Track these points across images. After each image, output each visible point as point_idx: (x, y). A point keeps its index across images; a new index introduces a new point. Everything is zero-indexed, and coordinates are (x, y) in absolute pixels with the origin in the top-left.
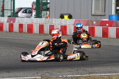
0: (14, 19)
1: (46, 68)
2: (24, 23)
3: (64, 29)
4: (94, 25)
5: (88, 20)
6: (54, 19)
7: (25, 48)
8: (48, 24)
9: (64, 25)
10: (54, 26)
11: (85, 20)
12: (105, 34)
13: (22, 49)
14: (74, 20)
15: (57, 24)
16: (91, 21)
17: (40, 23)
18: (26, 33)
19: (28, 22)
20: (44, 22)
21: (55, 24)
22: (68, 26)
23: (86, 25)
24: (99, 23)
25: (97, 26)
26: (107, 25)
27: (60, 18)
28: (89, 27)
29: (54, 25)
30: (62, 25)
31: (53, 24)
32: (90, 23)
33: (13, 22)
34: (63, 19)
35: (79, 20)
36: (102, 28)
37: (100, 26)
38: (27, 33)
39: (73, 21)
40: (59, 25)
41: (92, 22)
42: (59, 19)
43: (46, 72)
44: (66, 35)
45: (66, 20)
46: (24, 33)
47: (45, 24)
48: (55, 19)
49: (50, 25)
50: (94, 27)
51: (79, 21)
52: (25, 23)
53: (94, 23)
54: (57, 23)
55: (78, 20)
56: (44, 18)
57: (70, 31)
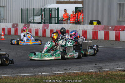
0: (47, 26)
3: (85, 33)
4: (110, 30)
12: (117, 37)
16: (107, 26)
17: (68, 28)
23: (103, 30)
25: (112, 30)
26: (120, 29)
33: (47, 28)
36: (115, 32)
50: (109, 32)
51: (98, 26)
53: (110, 28)
54: (80, 29)
57: (90, 35)
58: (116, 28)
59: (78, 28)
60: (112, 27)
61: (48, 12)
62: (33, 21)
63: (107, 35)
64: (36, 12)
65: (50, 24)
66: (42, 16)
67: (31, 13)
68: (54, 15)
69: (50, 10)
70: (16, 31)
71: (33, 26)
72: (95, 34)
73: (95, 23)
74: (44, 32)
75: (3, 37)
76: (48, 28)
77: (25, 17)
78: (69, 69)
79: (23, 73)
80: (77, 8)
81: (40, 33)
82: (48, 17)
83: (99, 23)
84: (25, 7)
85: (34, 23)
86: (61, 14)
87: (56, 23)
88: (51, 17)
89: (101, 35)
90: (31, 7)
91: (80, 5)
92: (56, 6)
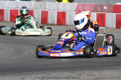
1: (37, 71)
2: (5, 8)
3: (62, 16)
4: (105, 11)
5: (95, 5)
6: (48, 3)
7: (6, 43)
8: (39, 9)
9: (62, 11)
10: (47, 12)
11: (92, 4)
13: (2, 44)
14: (77, 4)
15: (53, 10)
17: (29, 7)
18: (8, 22)
19: (11, 7)
20: (33, 7)
21: (50, 10)
22: (67, 12)
24: (112, 9)
25: (109, 12)
27: (57, 2)
28: (97, 14)
29: (48, 10)
30: (59, 11)
31: (46, 10)
32: (99, 9)
34: (61, 3)
35: (84, 3)
36: (116, 15)
37: (112, 12)
38: (10, 21)
39: (74, 5)
40: (55, 10)
41: (102, 6)
42: (55, 3)
43: (36, 77)
44: (65, 25)
45: (65, 4)
46: (6, 22)
47: (35, 9)
48: (50, 3)
49: (42, 11)
50: (105, 14)
51: (83, 5)
52: (8, 8)
54: (52, 8)
55: (82, 3)
56: (33, 1)
59: (47, 8)
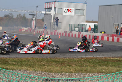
16: (108, 34)
23: (106, 36)
26: (114, 36)
57: (100, 38)
58: (112, 36)
60: (111, 35)
61: (81, 26)
62: (74, 30)
63: (108, 38)
64: (76, 26)
65: (82, 32)
66: (79, 28)
67: (73, 26)
68: (84, 28)
69: (83, 25)
70: (66, 34)
71: (74, 33)
72: (102, 38)
73: (103, 33)
74: (79, 35)
75: (59, 37)
76: (81, 34)
77: (70, 28)
78: (87, 55)
79: (65, 56)
80: (95, 25)
81: (77, 36)
82: (81, 28)
83: (105, 32)
84: (71, 23)
85: (74, 31)
86: (88, 27)
87: (85, 32)
88: (82, 29)
89: (105, 38)
90: (73, 23)
91: (96, 24)
92: (85, 23)
